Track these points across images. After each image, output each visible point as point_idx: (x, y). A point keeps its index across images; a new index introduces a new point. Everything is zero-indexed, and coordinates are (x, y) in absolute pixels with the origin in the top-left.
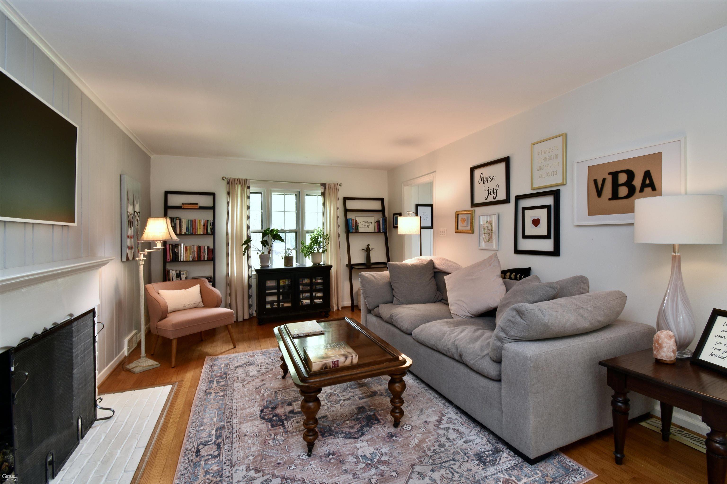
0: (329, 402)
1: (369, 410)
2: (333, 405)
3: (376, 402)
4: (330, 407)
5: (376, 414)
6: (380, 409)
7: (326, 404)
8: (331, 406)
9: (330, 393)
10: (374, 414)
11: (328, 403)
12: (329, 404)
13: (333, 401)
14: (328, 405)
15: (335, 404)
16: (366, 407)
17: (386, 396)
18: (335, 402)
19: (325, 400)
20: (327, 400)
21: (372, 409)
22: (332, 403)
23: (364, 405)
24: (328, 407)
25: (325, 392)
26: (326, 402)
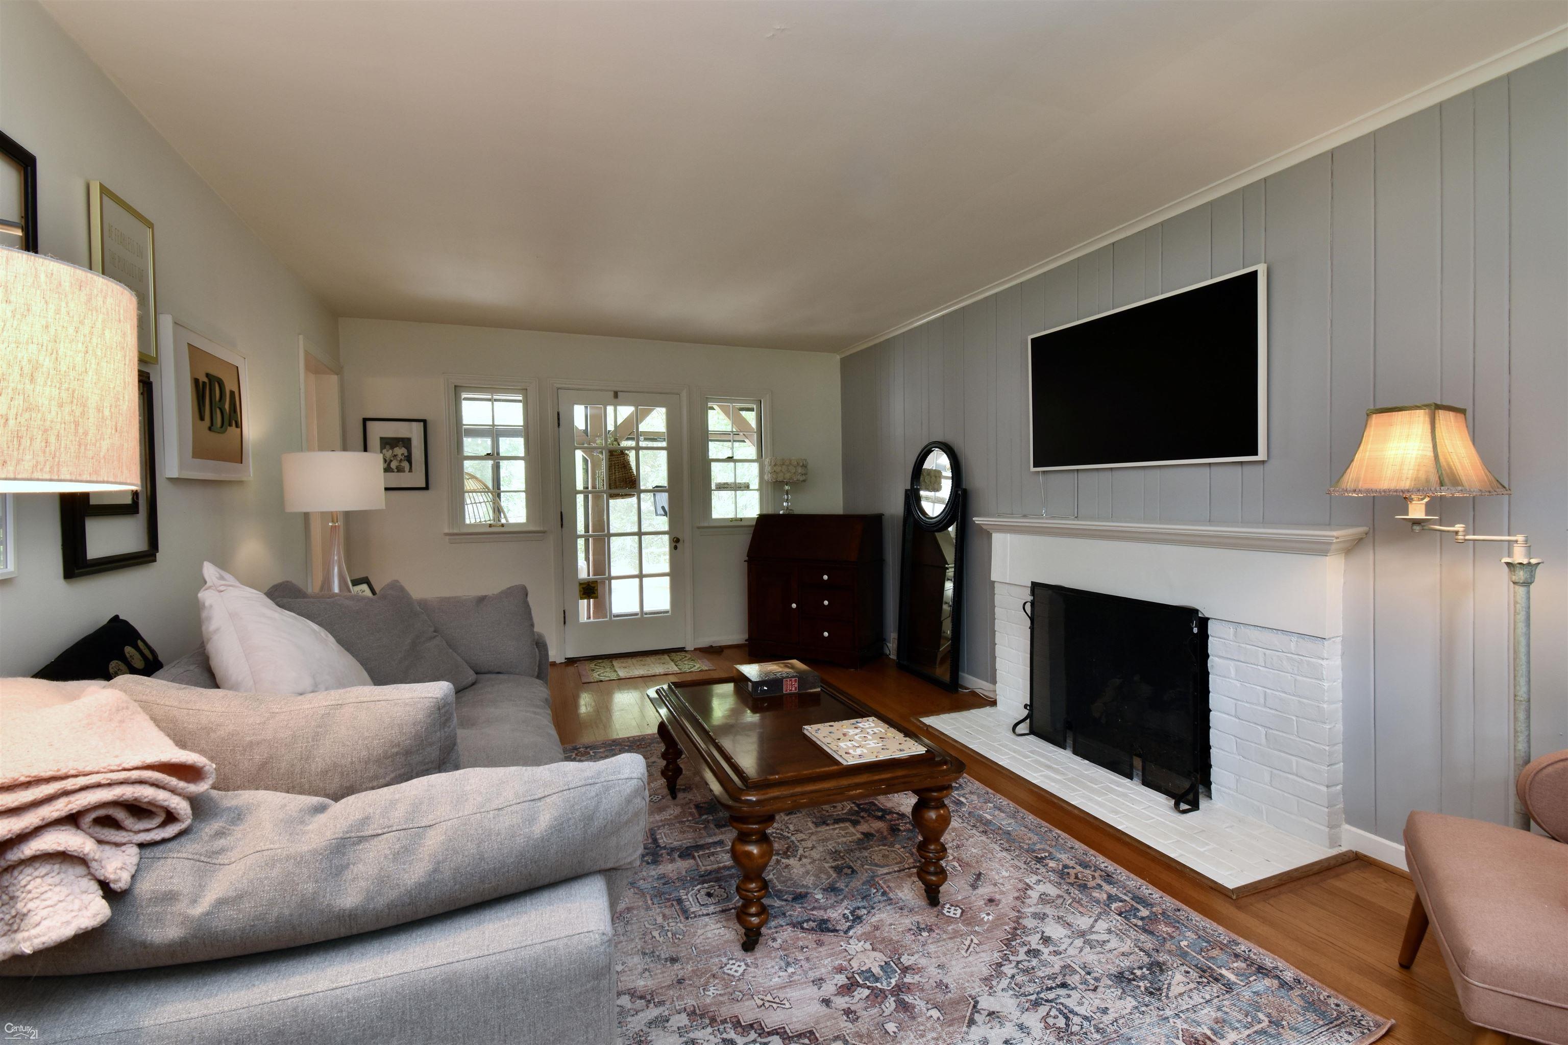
0: (788, 838)
1: (708, 822)
2: (778, 831)
3: (690, 835)
4: (783, 827)
5: (697, 816)
6: (687, 824)
7: (792, 834)
8: (782, 830)
9: (788, 857)
10: (701, 815)
11: (790, 835)
12: (786, 834)
13: (779, 838)
14: (788, 833)
15: (773, 833)
16: (712, 826)
17: (665, 848)
18: (774, 837)
19: (796, 842)
20: (792, 841)
21: (702, 824)
22: (781, 835)
23: (717, 831)
24: (788, 827)
25: (800, 859)
26: (793, 838)
